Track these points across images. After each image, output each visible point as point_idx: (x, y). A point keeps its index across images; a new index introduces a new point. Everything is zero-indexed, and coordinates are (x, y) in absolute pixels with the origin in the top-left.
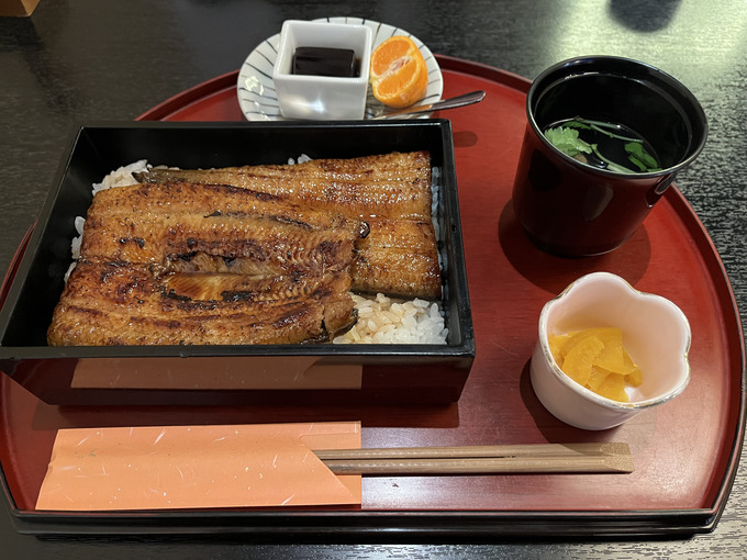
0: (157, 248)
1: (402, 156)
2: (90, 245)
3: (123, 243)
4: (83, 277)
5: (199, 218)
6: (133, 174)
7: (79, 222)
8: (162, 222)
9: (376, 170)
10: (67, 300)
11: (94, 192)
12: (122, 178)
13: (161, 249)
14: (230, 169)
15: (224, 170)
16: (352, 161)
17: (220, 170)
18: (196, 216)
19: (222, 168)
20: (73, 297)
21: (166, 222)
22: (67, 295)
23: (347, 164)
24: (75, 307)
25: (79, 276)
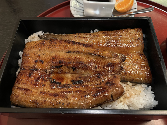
0: (48, 64)
1: (132, 30)
2: (25, 63)
3: (36, 62)
4: (22, 75)
5: (63, 53)
6: (39, 36)
7: (21, 53)
8: (50, 55)
9: (123, 35)
10: (17, 85)
11: (26, 42)
12: (35, 37)
13: (49, 64)
14: (72, 35)
15: (70, 35)
16: (114, 31)
17: (68, 35)
18: (62, 52)
19: (69, 34)
20: (19, 83)
21: (51, 54)
22: (17, 83)
23: (112, 33)
24: (20, 88)
25: (21, 75)
